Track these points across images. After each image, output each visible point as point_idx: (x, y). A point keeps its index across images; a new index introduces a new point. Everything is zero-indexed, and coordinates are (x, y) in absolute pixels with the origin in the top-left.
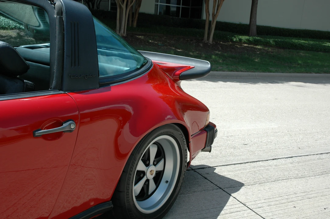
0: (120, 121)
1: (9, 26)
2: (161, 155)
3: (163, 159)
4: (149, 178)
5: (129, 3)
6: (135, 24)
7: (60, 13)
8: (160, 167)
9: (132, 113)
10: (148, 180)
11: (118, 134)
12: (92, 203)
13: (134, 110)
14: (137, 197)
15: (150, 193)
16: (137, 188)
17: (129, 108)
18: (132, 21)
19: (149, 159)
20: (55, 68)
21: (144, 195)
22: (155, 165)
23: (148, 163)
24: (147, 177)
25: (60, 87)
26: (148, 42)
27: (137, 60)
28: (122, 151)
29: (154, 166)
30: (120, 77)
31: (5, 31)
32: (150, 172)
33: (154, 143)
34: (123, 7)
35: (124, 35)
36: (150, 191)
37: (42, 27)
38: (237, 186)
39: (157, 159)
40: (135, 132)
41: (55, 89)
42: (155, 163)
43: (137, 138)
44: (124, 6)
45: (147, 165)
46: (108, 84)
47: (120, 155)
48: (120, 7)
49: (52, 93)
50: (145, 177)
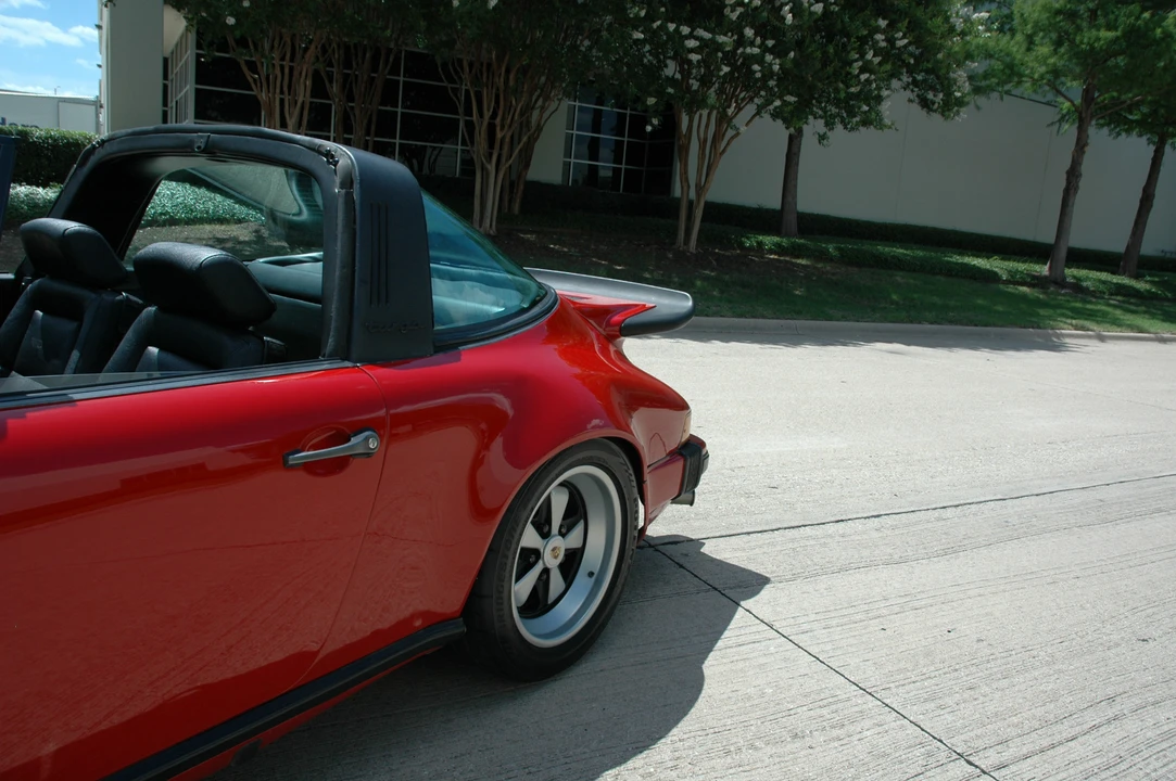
0: (483, 432)
1: (233, 216)
2: (576, 512)
3: (582, 522)
4: (549, 566)
5: (503, 159)
6: (516, 208)
7: (347, 182)
8: (574, 539)
9: (511, 412)
10: (546, 571)
11: (478, 462)
12: (418, 623)
13: (513, 406)
14: (521, 610)
15: (550, 601)
16: (522, 589)
17: (503, 402)
18: (510, 201)
19: (549, 521)
20: (334, 309)
21: (538, 604)
22: (563, 535)
23: (546, 529)
24: (544, 563)
25: (343, 353)
26: (547, 249)
27: (522, 289)
28: (487, 501)
29: (560, 538)
30: (480, 330)
31: (223, 227)
32: (552, 552)
33: (561, 484)
34: (489, 167)
35: (491, 232)
36: (553, 595)
37: (305, 216)
38: (752, 583)
39: (568, 521)
40: (516, 458)
41: (332, 357)
42: (564, 530)
43: (523, 471)
44: (491, 168)
45: (545, 535)
46: (455, 346)
47: (481, 512)
48: (483, 168)
49: (326, 366)
50: (541, 562)
